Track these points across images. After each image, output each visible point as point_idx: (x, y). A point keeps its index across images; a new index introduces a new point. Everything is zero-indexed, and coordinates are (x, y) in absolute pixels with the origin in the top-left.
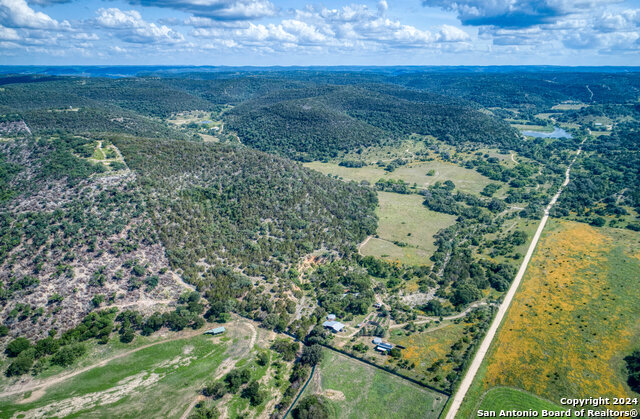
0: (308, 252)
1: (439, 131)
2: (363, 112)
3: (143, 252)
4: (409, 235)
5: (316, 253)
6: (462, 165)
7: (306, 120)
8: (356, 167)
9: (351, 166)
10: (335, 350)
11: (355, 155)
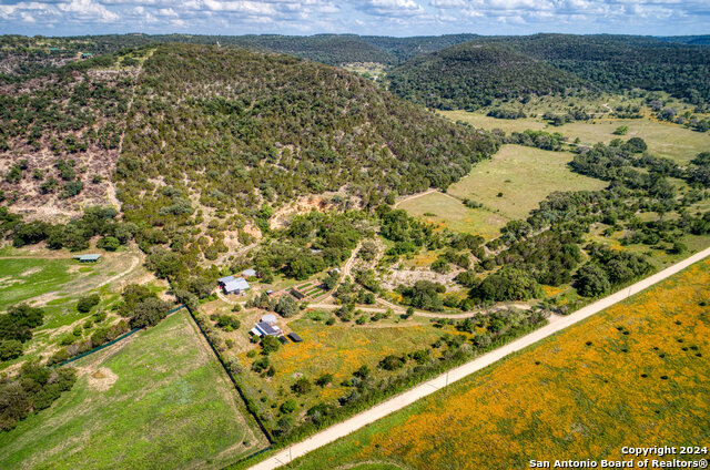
0: (315, 191)
1: (679, 85)
2: (571, 62)
3: (92, 155)
4: (500, 195)
5: (328, 195)
6: (687, 126)
7: (469, 59)
8: (509, 117)
9: (501, 117)
10: (193, 316)
11: (517, 104)
